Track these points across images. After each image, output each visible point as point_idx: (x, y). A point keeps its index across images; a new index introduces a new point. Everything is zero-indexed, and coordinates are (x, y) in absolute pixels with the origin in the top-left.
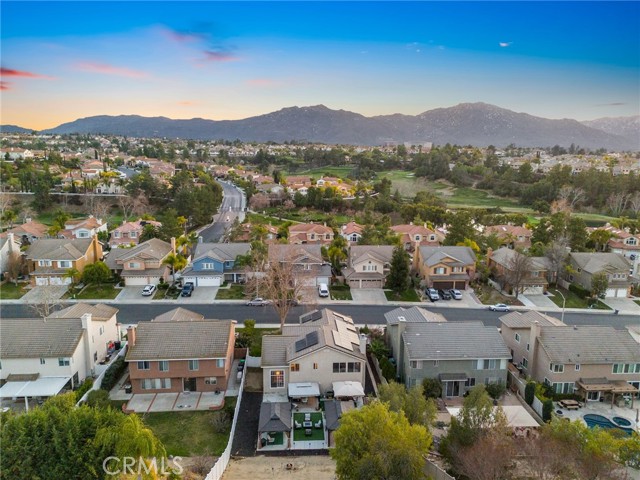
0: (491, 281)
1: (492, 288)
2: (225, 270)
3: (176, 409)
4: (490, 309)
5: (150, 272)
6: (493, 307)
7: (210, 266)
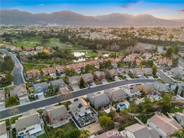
0: (96, 79)
1: (97, 81)
2: (43, 90)
3: (62, 125)
4: (98, 86)
5: (25, 95)
6: (99, 86)
7: (40, 90)
